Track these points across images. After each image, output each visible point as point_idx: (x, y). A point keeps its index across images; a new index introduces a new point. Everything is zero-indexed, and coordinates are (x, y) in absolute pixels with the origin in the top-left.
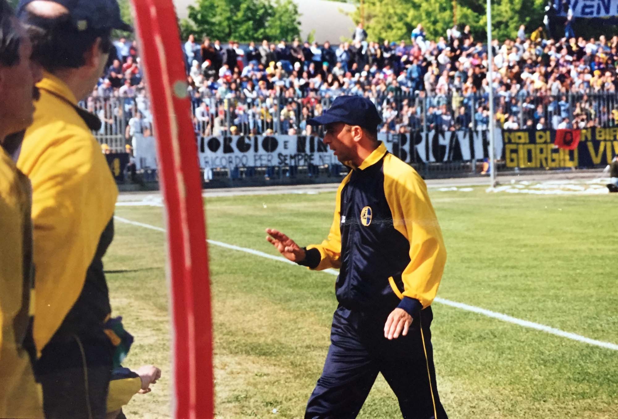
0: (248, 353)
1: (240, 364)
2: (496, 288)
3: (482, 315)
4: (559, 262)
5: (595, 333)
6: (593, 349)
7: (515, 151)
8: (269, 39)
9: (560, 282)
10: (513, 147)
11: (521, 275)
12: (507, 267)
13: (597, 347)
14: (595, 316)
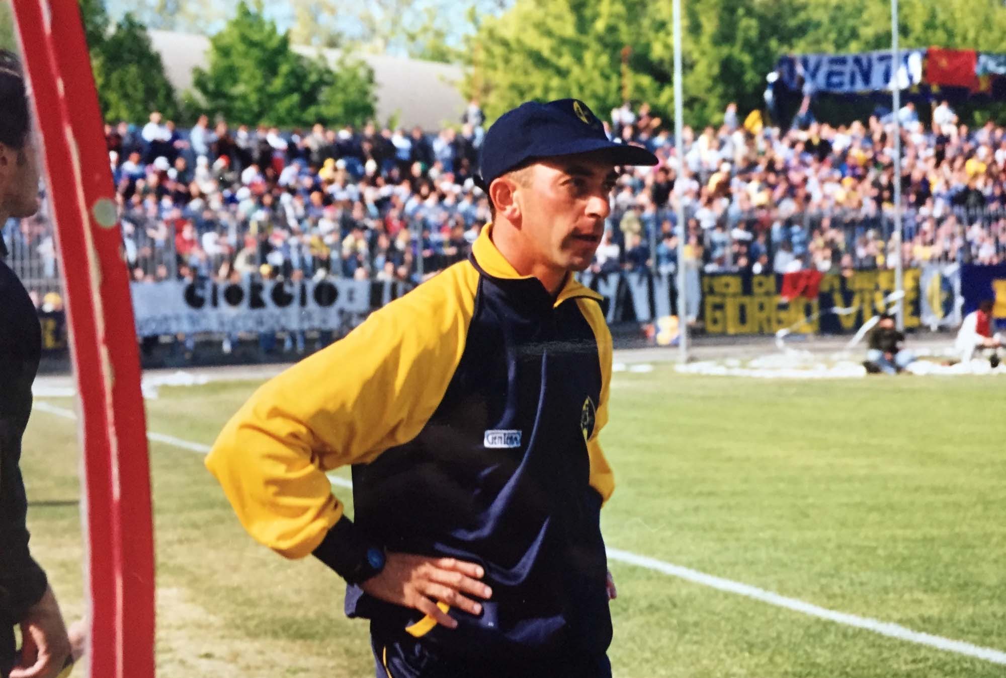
0: (275, 635)
1: (261, 653)
2: (680, 527)
3: (656, 572)
4: (782, 486)
5: (830, 599)
6: (827, 625)
7: (719, 307)
8: (326, 123)
9: (781, 517)
10: (717, 300)
11: (721, 508)
12: (700, 494)
13: (833, 623)
14: (833, 572)
